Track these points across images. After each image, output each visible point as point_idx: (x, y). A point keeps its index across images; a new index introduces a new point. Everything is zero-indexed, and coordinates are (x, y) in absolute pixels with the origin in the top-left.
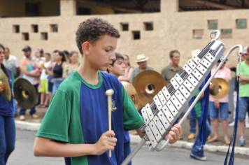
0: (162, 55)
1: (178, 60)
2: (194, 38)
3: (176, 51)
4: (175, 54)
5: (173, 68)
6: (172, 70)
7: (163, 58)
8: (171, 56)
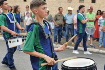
0: (55, 9)
1: (62, 11)
2: (68, 2)
3: (61, 7)
4: (61, 9)
5: (60, 14)
6: (59, 15)
7: (55, 10)
8: (59, 10)
